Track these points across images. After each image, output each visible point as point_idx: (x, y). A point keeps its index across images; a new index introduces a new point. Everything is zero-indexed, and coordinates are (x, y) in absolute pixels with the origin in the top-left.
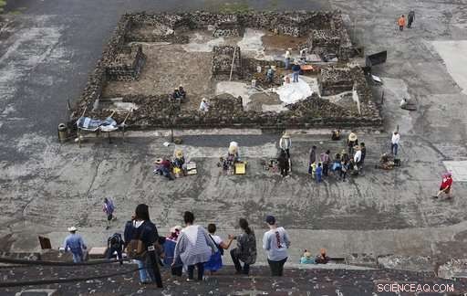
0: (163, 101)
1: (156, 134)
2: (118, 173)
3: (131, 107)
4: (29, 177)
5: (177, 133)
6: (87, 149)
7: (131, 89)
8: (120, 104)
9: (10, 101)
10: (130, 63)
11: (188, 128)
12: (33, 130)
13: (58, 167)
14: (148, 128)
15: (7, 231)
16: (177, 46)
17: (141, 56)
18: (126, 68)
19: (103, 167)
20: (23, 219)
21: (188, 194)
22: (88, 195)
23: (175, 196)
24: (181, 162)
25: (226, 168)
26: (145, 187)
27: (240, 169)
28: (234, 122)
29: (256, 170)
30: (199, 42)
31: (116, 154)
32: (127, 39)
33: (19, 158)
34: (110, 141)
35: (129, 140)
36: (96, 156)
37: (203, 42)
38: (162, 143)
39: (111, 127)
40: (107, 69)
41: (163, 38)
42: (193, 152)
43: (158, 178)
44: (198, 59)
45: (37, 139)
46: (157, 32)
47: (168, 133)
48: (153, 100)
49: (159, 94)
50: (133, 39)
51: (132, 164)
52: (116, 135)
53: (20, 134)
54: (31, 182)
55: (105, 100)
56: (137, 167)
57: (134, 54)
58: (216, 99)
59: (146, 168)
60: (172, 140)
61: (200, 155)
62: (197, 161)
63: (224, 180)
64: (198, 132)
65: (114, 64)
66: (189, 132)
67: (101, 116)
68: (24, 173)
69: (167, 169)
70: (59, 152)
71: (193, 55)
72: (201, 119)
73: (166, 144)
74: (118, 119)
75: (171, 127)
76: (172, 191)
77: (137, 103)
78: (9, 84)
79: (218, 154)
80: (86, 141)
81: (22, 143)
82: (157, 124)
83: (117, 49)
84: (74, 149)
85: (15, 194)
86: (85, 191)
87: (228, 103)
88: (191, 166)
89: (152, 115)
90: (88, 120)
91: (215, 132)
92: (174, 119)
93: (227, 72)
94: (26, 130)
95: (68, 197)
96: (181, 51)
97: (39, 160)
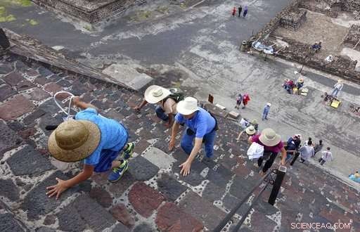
0: (305, 47)
1: (293, 64)
2: (262, 78)
3: (285, 45)
4: (218, 63)
5: (305, 69)
6: (252, 59)
7: (289, 34)
8: (279, 41)
9: (225, 21)
10: (296, 19)
11: (314, 68)
12: (230, 40)
13: (233, 63)
14: (290, 60)
15: (197, 85)
16: (328, 18)
17: (304, 17)
18: (292, 22)
19: (256, 71)
20: (207, 82)
21: (296, 105)
22: (242, 83)
23: (288, 103)
24: (300, 85)
25: (326, 100)
26: (273, 91)
27: (335, 104)
28: (345, 75)
29: (345, 109)
30: (343, 19)
31: (266, 68)
32: (300, 5)
33: (217, 51)
34: (266, 59)
35: (275, 63)
36: (255, 64)
37: (347, 20)
38: (294, 71)
39: (269, 52)
40: (281, 19)
41: (322, 11)
42: (309, 83)
43: (283, 89)
44: (338, 30)
45: (229, 45)
46: (319, 6)
47: (300, 67)
48: (300, 45)
49: (305, 42)
50: (304, 7)
51: (271, 76)
52: (270, 57)
53: (222, 39)
54: (217, 66)
55: (272, 36)
56: (274, 79)
57: (301, 15)
58: (339, 57)
59: (279, 81)
60: (300, 71)
61: (313, 87)
62: (311, 90)
63: (321, 106)
64: (318, 72)
65: (287, 17)
66: (313, 71)
67: (267, 44)
68: (216, 60)
69: (290, 86)
70: (237, 55)
71: (336, 26)
72: (324, 66)
73: (296, 72)
74: (275, 49)
75: (304, 64)
76: (288, 100)
77: (289, 43)
78: (227, 13)
79: (325, 90)
80: (253, 55)
81: (222, 44)
82: (296, 59)
83: (292, 9)
84: (245, 57)
85: (208, 69)
86: (241, 80)
87: (346, 62)
88: (304, 90)
89: (295, 53)
90: (259, 43)
91: (330, 76)
92: (307, 60)
93: (354, 43)
94: (226, 39)
95: (231, 80)
96: (330, 22)
97: (226, 56)
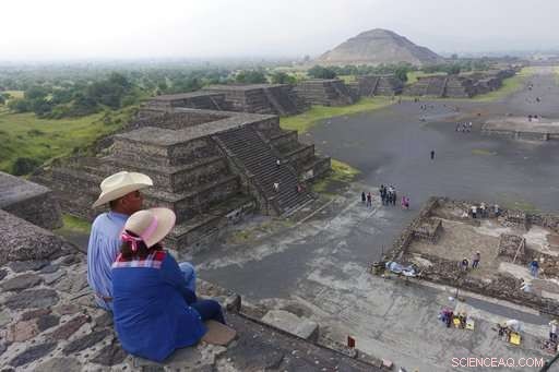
0: (453, 266)
1: (444, 288)
2: (410, 308)
3: (426, 263)
4: (347, 292)
5: (461, 293)
6: (390, 284)
7: (429, 249)
8: (419, 259)
9: (346, 237)
10: (431, 231)
11: (472, 291)
12: (357, 260)
13: (367, 291)
14: (438, 282)
15: (326, 324)
16: (471, 227)
17: (440, 228)
18: (428, 234)
19: (399, 300)
20: (337, 319)
21: (463, 344)
22: (384, 317)
23: (453, 342)
25: (501, 334)
26: (430, 325)
27: (515, 340)
28: (514, 298)
29: (530, 344)
30: (489, 227)
31: (410, 294)
32: (430, 214)
33: (343, 277)
34: (408, 283)
35: (421, 287)
36: (395, 291)
37: (494, 228)
38: (447, 295)
39: (411, 274)
40: (414, 232)
41: (459, 219)
42: (473, 312)
43: (441, 322)
44: (487, 240)
45: (356, 267)
46: (455, 213)
47: (454, 290)
48: (444, 262)
49: (450, 259)
50: (435, 215)
51: (421, 305)
52: (412, 280)
53: (346, 260)
54: (347, 295)
55: (407, 252)
56: (425, 309)
57: (436, 225)
58: (500, 275)
59: (432, 312)
60: (456, 296)
61: (479, 316)
62: (478, 322)
63: (498, 344)
64: (479, 297)
65: (420, 230)
66: (472, 295)
67: (405, 264)
68: (345, 288)
69: (448, 318)
70: (369, 280)
71: (482, 236)
72: (484, 288)
73: (450, 298)
74: (416, 269)
75: (457, 287)
76: (450, 338)
77: (431, 261)
78: (346, 226)
79: (495, 320)
80: (389, 278)
81: (347, 267)
82: (445, 281)
83: (423, 220)
84: (380, 281)
85: (336, 300)
86: (382, 314)
87: (512, 282)
88: (470, 324)
89: (444, 273)
90: (394, 264)
91: (495, 301)
92: (461, 282)
93: (512, 256)
94: (351, 259)
95: (370, 314)
96: (474, 232)
97: (355, 282)
